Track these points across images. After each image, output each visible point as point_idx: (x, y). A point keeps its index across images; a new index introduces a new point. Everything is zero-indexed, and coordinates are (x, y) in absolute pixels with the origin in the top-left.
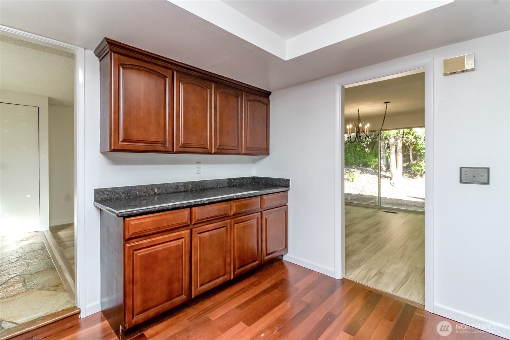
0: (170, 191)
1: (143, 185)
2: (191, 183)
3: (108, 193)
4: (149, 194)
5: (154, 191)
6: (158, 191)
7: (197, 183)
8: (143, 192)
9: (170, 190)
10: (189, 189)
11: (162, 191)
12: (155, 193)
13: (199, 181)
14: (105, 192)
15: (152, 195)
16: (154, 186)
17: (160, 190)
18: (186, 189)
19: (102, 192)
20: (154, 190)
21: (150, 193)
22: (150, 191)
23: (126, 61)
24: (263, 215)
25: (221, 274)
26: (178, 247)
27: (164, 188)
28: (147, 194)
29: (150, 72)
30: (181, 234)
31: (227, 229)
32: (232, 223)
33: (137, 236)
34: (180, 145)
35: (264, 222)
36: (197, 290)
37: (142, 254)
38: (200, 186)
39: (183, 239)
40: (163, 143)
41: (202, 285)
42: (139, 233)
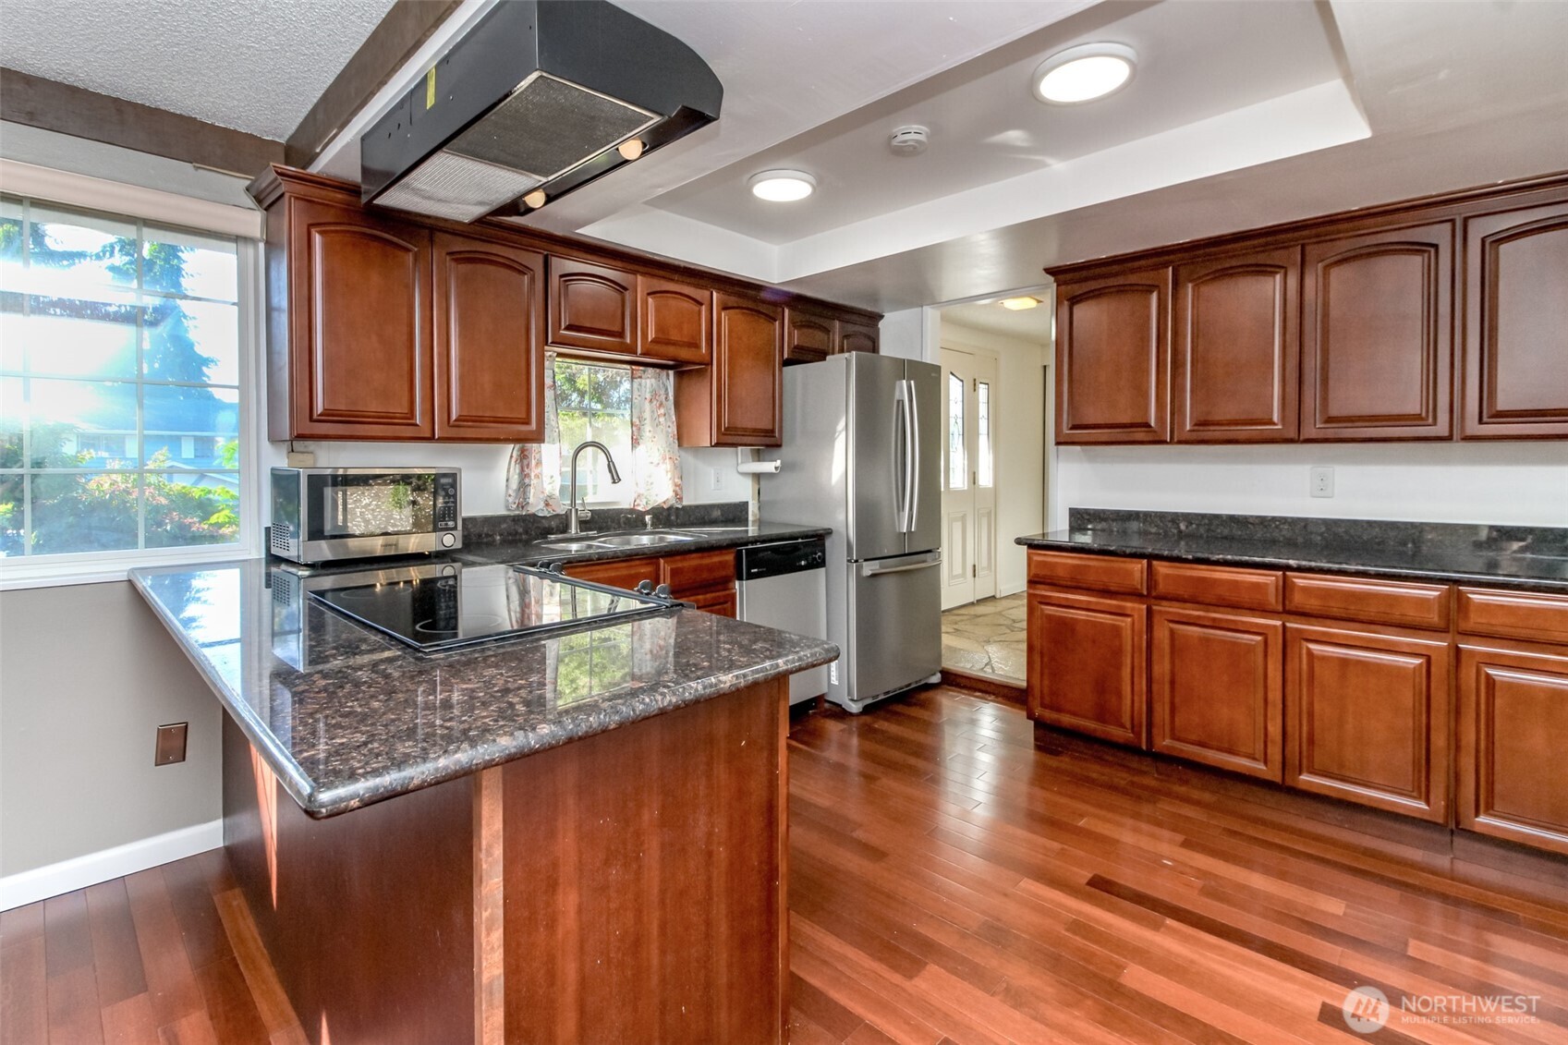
0: (1217, 532)
1: (1153, 512)
2: (1290, 520)
3: (1088, 517)
4: (1166, 532)
5: (1179, 527)
6: (1187, 527)
7: (1312, 522)
8: (1153, 525)
9: (1218, 530)
10: (1284, 536)
11: (1197, 528)
12: (1180, 532)
13: (1320, 518)
15: (1174, 535)
16: (1178, 515)
17: (1194, 526)
18: (1272, 536)
19: (1079, 513)
20: (1178, 524)
21: (1168, 529)
22: (1170, 525)
23: (1078, 289)
24: (1464, 658)
25: (1243, 749)
26: (1116, 631)
27: (1203, 523)
28: (1161, 531)
29: (1121, 290)
30: (1124, 607)
31: (1266, 642)
32: (1288, 634)
33: (1042, 580)
34: (1188, 428)
35: (1474, 685)
36: (1164, 743)
37: (1050, 613)
38: (1323, 533)
39: (1129, 620)
40: (1147, 425)
41: (1179, 740)
42: (1044, 577)
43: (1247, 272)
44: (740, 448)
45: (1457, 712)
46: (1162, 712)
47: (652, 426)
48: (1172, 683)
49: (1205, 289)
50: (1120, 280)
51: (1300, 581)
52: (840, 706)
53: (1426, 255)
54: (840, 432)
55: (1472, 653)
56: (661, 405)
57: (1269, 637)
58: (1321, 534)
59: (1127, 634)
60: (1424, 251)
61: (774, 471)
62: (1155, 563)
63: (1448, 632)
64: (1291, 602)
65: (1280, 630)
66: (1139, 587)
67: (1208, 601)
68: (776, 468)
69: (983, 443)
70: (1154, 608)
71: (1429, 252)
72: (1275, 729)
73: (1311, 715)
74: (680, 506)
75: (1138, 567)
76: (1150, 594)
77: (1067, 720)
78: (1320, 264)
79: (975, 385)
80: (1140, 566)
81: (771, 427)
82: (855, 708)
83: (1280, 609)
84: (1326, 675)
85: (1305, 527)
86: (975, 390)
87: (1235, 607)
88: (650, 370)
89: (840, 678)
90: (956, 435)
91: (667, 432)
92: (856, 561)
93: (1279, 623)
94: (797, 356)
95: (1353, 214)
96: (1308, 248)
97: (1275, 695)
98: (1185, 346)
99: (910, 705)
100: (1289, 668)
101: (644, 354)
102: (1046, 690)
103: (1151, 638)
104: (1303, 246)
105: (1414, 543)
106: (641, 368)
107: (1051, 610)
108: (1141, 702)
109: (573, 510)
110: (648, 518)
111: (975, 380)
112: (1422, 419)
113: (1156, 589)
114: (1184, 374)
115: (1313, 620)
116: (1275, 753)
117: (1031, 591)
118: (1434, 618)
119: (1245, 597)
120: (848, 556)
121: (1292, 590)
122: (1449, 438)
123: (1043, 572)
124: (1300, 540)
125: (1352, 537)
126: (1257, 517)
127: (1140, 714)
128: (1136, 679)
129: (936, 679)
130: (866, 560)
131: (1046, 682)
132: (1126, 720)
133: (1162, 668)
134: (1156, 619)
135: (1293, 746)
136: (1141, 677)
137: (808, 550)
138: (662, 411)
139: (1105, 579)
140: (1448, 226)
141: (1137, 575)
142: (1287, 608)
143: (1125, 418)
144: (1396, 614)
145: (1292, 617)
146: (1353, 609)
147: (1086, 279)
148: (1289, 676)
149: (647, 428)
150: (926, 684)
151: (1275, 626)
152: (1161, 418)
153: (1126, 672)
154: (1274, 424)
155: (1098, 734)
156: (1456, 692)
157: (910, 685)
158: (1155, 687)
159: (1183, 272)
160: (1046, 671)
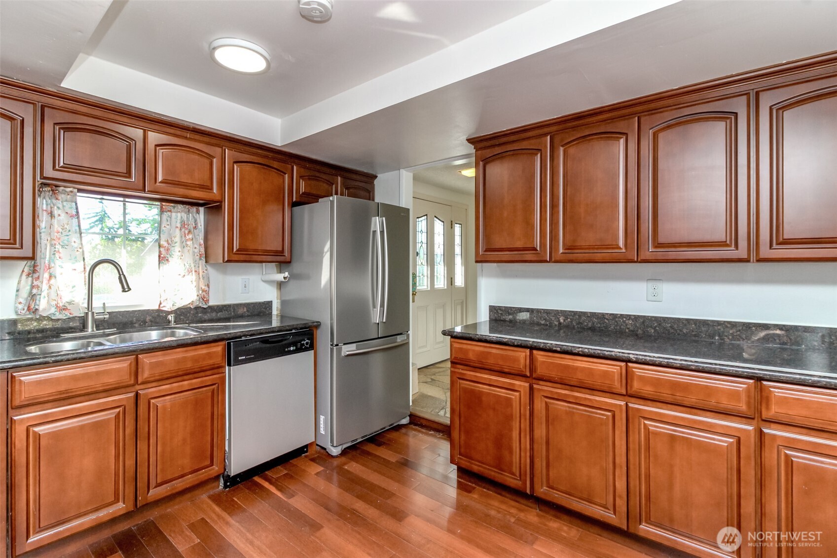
0: (585, 326)
1: (542, 309)
2: (633, 317)
3: (501, 312)
5: (559, 321)
6: (564, 320)
7: (648, 319)
8: (542, 319)
9: (586, 324)
10: (628, 329)
11: (571, 322)
12: (560, 323)
13: (653, 317)
14: (499, 311)
15: (556, 325)
16: (559, 313)
17: (569, 319)
18: (620, 328)
19: (495, 309)
20: (559, 318)
21: (552, 322)
22: (553, 318)
23: (488, 153)
24: (767, 441)
25: (598, 500)
26: (508, 401)
27: (575, 318)
28: (548, 323)
29: (515, 154)
30: (513, 385)
31: (614, 417)
32: (630, 413)
33: (459, 362)
34: (561, 251)
35: (776, 462)
36: (542, 490)
37: (466, 386)
38: (656, 327)
39: (517, 394)
40: (535, 249)
41: (553, 488)
42: (461, 359)
43: (601, 138)
44: (264, 264)
45: (761, 484)
46: (540, 464)
47: (181, 248)
48: (548, 443)
49: (572, 151)
50: (516, 146)
51: (638, 370)
52: (325, 449)
53: (728, 121)
54: (326, 253)
55: (774, 437)
56: (190, 232)
57: (616, 413)
58: (655, 328)
59: (516, 405)
60: (728, 118)
61: (283, 280)
62: (535, 352)
63: (753, 419)
64: (631, 387)
65: (624, 408)
66: (524, 370)
67: (572, 383)
68: (284, 278)
69: (458, 260)
70: (535, 386)
71: (731, 118)
72: (621, 485)
73: (648, 476)
74: (205, 307)
75: (523, 354)
76: (532, 376)
77: (476, 468)
78: (651, 131)
79: (452, 224)
80: (524, 354)
81: (280, 249)
82: (335, 451)
83: (624, 392)
84: (660, 447)
85: (643, 322)
86: (452, 228)
87: (592, 389)
88: (180, 207)
89: (325, 430)
90: (439, 256)
91: (194, 252)
92: (337, 345)
93: (623, 403)
94: (304, 199)
95: (675, 92)
96: (643, 119)
97: (621, 460)
98: (559, 192)
99: (379, 444)
100: (631, 439)
101: (150, 192)
102: (462, 442)
103: (533, 408)
104: (639, 118)
105: (719, 336)
106: (172, 205)
107: (465, 384)
108: (526, 457)
109: (90, 313)
110: (171, 317)
111: (452, 221)
112: (727, 245)
113: (535, 372)
114: (558, 212)
115: (649, 402)
116: (621, 504)
117: (453, 369)
118: (743, 407)
119: (598, 382)
120: (331, 342)
121: (632, 380)
122: (747, 261)
123: (460, 356)
124: (640, 332)
125: (676, 330)
126: (611, 314)
127: (526, 465)
128: (522, 439)
129: (405, 421)
130: (344, 344)
131: (463, 437)
132: (515, 469)
133: (540, 432)
134: (536, 394)
135: (634, 501)
136: (526, 437)
137: (298, 338)
138: (190, 236)
139: (501, 363)
140: (744, 98)
141: (522, 361)
142: (629, 392)
143: (519, 244)
144: (712, 403)
145: (633, 400)
146: (679, 396)
147: (493, 146)
148: (631, 446)
149: (177, 249)
150: (398, 425)
151: (620, 405)
152: (543, 244)
153: (515, 434)
154: (620, 248)
155: (496, 479)
156: (761, 466)
157: (384, 428)
158: (536, 446)
159: (557, 139)
160: (462, 428)
